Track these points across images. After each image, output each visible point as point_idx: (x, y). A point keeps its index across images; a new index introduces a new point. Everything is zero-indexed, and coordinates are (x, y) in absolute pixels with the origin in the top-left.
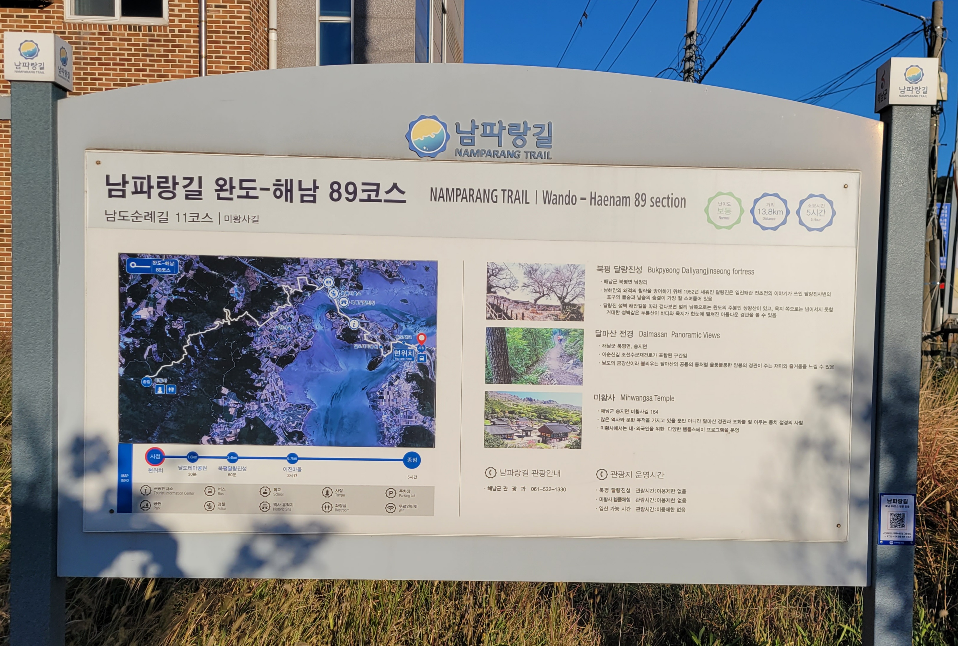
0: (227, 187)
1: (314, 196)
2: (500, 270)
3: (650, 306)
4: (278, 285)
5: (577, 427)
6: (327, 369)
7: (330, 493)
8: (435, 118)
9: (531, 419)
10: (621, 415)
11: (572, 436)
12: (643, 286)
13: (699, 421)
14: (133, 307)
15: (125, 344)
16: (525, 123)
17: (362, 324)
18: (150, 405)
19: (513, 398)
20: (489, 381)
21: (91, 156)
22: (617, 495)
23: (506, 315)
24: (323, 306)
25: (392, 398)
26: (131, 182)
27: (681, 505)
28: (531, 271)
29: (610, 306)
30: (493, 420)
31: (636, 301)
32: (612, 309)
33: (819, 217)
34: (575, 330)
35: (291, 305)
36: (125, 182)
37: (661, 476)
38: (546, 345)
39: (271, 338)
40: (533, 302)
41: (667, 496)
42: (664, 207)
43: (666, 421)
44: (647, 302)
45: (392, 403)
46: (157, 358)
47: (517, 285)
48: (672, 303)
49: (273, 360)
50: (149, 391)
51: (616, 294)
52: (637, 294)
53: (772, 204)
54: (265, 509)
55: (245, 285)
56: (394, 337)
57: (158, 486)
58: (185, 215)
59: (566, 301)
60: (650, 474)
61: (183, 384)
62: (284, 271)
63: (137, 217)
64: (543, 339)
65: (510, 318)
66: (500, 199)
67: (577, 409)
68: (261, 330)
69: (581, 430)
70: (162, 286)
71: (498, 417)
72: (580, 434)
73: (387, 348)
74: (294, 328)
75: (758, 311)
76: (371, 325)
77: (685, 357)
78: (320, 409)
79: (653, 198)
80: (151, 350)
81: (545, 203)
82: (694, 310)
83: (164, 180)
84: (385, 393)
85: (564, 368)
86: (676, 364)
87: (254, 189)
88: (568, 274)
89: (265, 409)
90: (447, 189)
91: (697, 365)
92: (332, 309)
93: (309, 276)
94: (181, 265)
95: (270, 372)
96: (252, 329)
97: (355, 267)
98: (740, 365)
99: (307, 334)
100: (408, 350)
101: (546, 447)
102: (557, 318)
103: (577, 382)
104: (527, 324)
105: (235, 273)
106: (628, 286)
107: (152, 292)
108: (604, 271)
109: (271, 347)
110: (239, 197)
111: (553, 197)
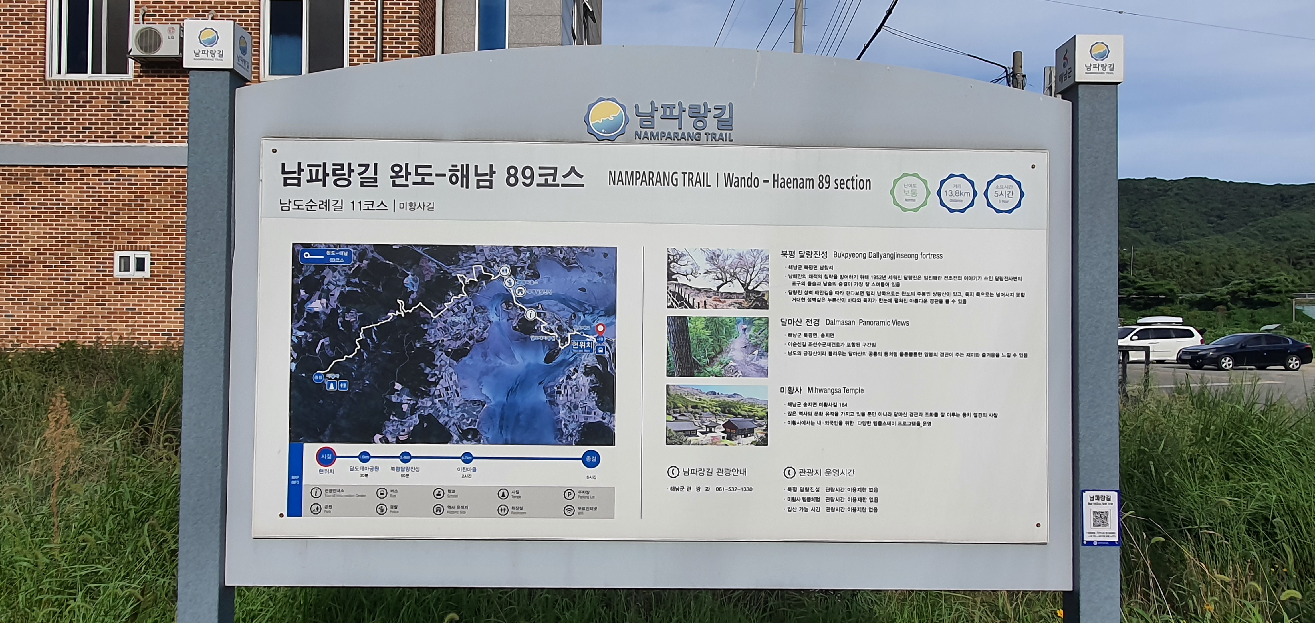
0: (403, 173)
1: (491, 182)
2: (682, 255)
3: (837, 293)
4: (453, 275)
5: (763, 422)
6: (503, 363)
7: (506, 495)
8: (613, 100)
9: (715, 414)
10: (809, 409)
11: (758, 432)
12: (829, 272)
13: (890, 414)
14: (305, 298)
15: (297, 337)
16: (705, 105)
17: (539, 315)
18: (321, 401)
19: (696, 392)
20: (670, 374)
21: (267, 145)
22: (806, 495)
23: (688, 303)
24: (498, 295)
25: (570, 392)
26: (307, 170)
27: (873, 505)
28: (713, 257)
29: (795, 293)
30: (675, 415)
31: (822, 288)
32: (797, 296)
33: (1007, 199)
34: (760, 319)
35: (466, 295)
36: (300, 170)
37: (851, 474)
38: (729, 335)
39: (445, 330)
40: (716, 289)
41: (858, 495)
42: (849, 189)
43: (855, 414)
44: (833, 289)
45: (570, 398)
46: (330, 353)
47: (699, 272)
48: (859, 289)
49: (447, 354)
50: (322, 386)
51: (801, 280)
52: (824, 280)
53: (960, 186)
54: (438, 513)
55: (422, 276)
56: (572, 328)
57: (329, 488)
58: (360, 203)
59: (750, 288)
60: (840, 472)
61: (355, 379)
62: (460, 259)
63: (311, 206)
64: (726, 329)
65: (692, 307)
66: (681, 182)
67: (763, 403)
68: (435, 322)
69: (767, 425)
70: (335, 277)
71: (680, 412)
72: (766, 430)
73: (565, 340)
74: (469, 319)
75: (947, 297)
76: (548, 316)
77: (874, 345)
78: (496, 405)
79: (837, 179)
80: (323, 343)
81: (726, 186)
82: (882, 297)
83: (339, 167)
84: (563, 387)
85: (748, 359)
86: (864, 354)
87: (431, 175)
88: (752, 259)
89: (439, 405)
90: (626, 172)
91: (886, 354)
92: (507, 299)
93: (484, 264)
94: (355, 254)
95: (444, 366)
96: (427, 321)
97: (532, 254)
98: (931, 355)
99: (483, 325)
100: (586, 342)
101: (731, 444)
102: (740, 306)
103: (763, 374)
104: (710, 312)
105: (409, 262)
106: (813, 272)
107: (325, 283)
108: (788, 256)
109: (445, 339)
110: (414, 183)
111: (735, 180)
